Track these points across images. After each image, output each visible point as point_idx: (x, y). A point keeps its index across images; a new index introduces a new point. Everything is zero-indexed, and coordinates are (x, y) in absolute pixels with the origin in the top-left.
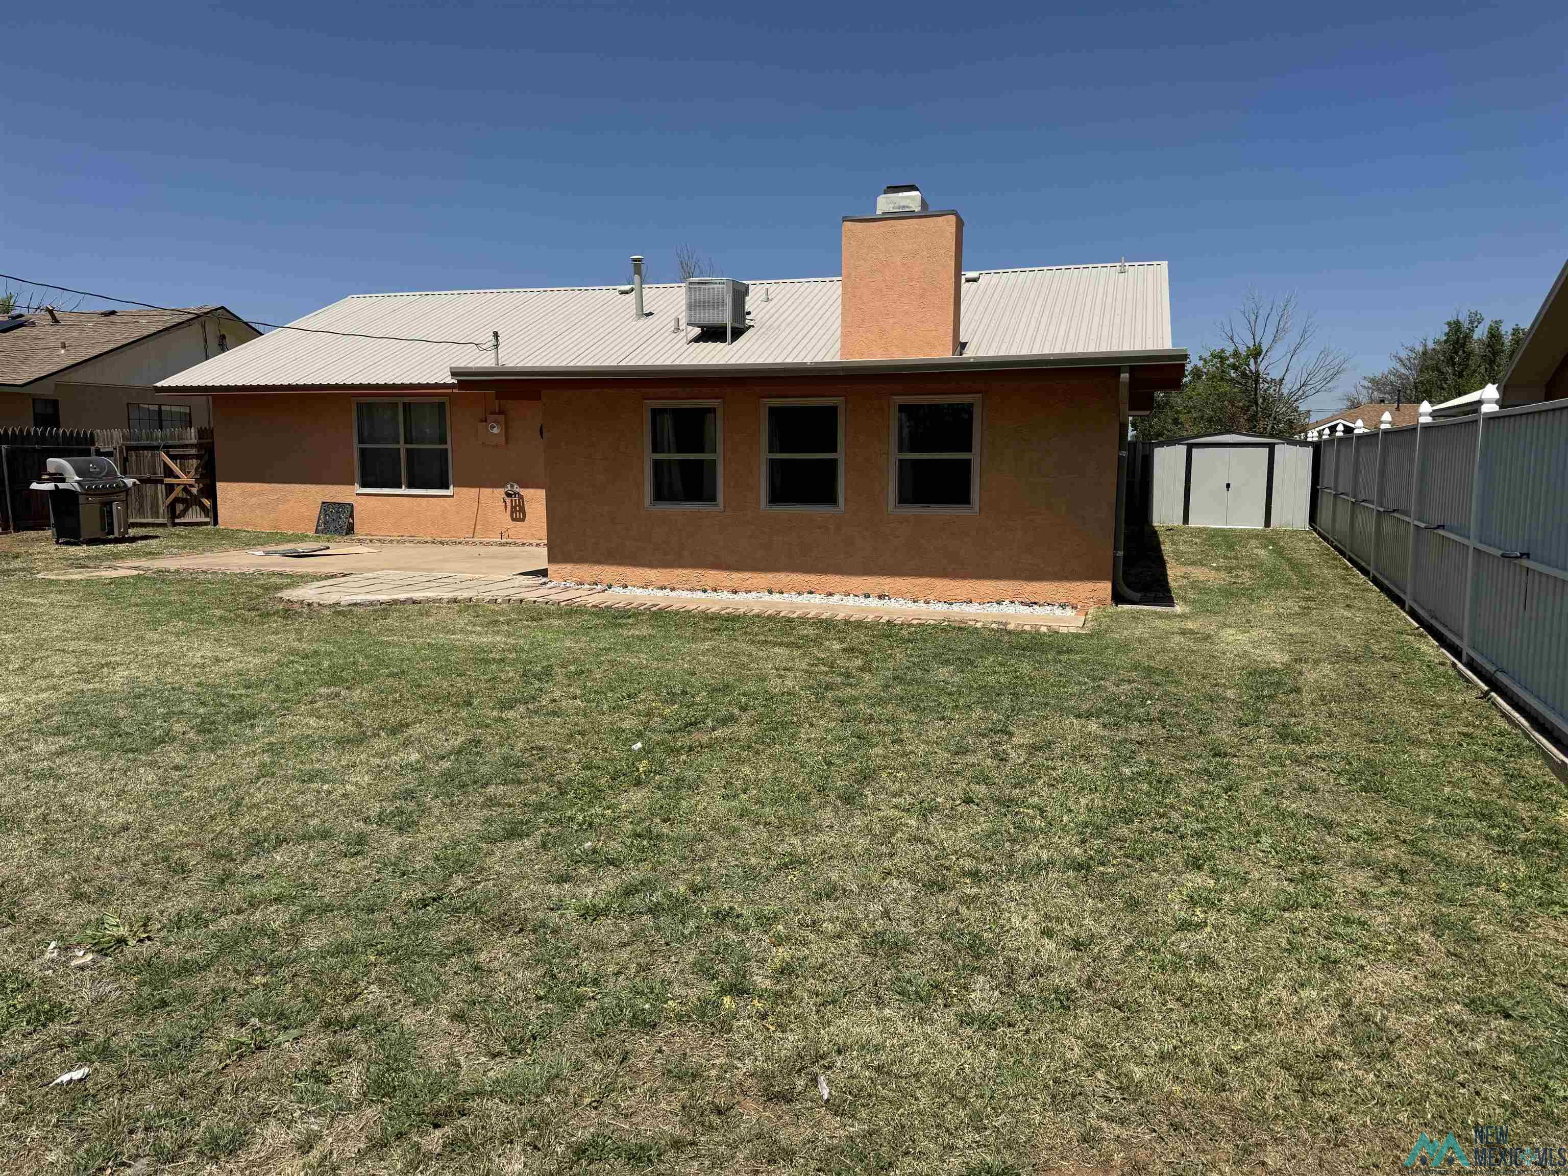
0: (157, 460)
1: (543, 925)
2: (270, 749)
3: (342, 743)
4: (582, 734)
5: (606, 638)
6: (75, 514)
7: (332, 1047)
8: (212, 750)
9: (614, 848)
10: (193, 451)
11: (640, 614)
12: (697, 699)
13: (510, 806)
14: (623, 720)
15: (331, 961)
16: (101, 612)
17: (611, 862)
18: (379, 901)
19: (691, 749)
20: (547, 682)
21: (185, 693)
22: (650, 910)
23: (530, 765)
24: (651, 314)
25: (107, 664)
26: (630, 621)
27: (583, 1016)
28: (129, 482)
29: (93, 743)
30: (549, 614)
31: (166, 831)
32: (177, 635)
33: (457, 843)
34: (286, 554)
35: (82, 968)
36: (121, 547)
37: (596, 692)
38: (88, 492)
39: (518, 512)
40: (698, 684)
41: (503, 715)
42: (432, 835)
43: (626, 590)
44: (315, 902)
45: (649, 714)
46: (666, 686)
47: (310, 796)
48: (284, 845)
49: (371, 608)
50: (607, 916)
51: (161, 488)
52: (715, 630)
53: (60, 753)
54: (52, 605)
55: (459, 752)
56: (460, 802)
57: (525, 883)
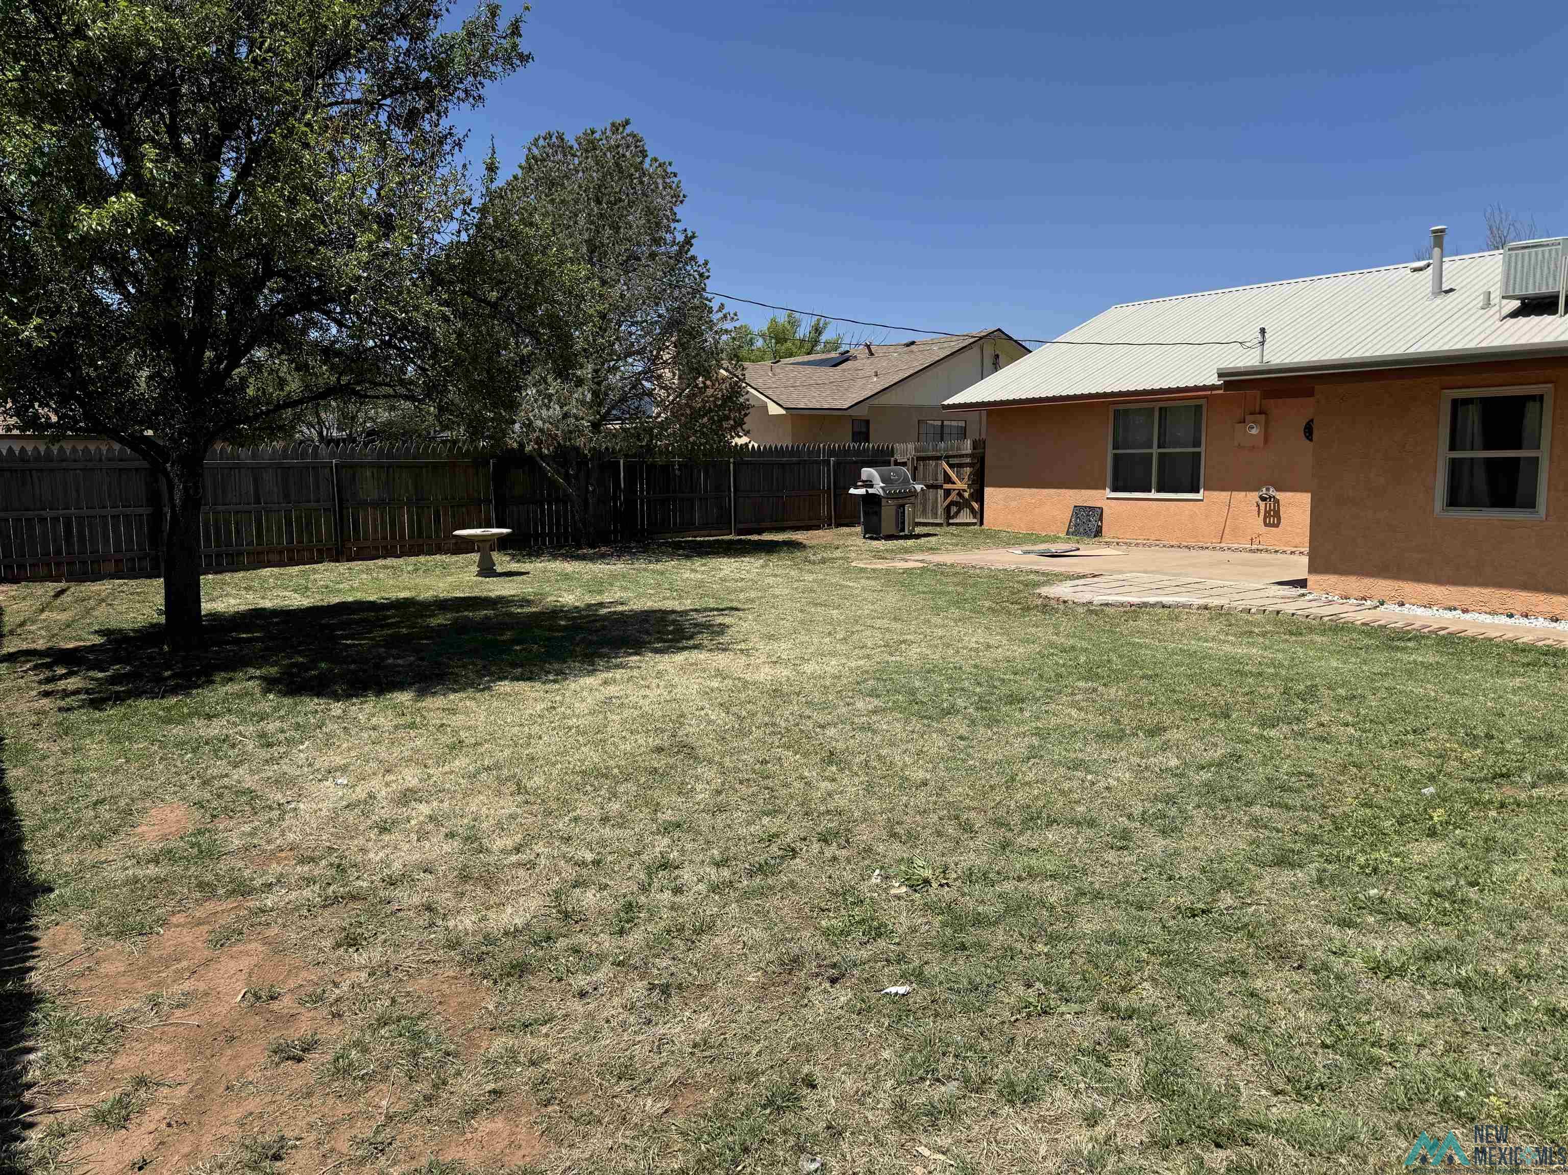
0: (940, 469)
1: (1326, 967)
2: (1037, 733)
3: (1103, 737)
4: (1359, 767)
5: (1381, 661)
6: (878, 514)
7: (1111, 1032)
8: (988, 726)
9: (1405, 901)
10: (968, 460)
11: (1423, 637)
12: (1508, 747)
13: (1278, 831)
14: (1409, 758)
15: (1104, 948)
16: (898, 597)
17: (1403, 917)
18: (1148, 900)
19: (1502, 805)
20: (1312, 703)
21: (964, 673)
22: (1458, 984)
23: (1298, 791)
24: (1451, 290)
25: (904, 642)
26: (1410, 644)
27: (1379, 1081)
28: (919, 487)
29: (896, 707)
30: (1311, 630)
31: (956, 792)
32: (955, 621)
33: (1222, 859)
34: (1042, 554)
35: (898, 897)
36: (910, 543)
37: (1371, 721)
38: (890, 496)
39: (1273, 517)
40: (1508, 729)
41: (1265, 733)
42: (1198, 845)
43: (1403, 608)
44: (1086, 886)
45: (1443, 756)
46: (1464, 726)
47: (1075, 784)
48: (1055, 826)
49: (1122, 609)
50: (1403, 977)
51: (941, 492)
52: (1529, 664)
53: (875, 712)
54: (863, 589)
55: (1220, 765)
56: (1224, 817)
57: (1302, 917)
